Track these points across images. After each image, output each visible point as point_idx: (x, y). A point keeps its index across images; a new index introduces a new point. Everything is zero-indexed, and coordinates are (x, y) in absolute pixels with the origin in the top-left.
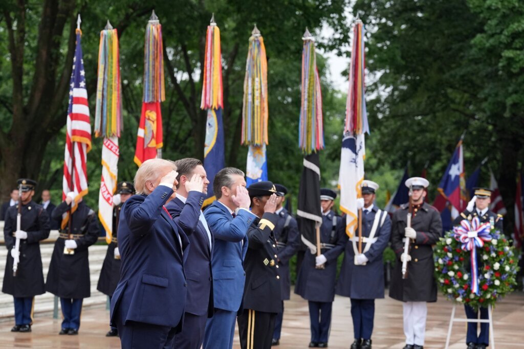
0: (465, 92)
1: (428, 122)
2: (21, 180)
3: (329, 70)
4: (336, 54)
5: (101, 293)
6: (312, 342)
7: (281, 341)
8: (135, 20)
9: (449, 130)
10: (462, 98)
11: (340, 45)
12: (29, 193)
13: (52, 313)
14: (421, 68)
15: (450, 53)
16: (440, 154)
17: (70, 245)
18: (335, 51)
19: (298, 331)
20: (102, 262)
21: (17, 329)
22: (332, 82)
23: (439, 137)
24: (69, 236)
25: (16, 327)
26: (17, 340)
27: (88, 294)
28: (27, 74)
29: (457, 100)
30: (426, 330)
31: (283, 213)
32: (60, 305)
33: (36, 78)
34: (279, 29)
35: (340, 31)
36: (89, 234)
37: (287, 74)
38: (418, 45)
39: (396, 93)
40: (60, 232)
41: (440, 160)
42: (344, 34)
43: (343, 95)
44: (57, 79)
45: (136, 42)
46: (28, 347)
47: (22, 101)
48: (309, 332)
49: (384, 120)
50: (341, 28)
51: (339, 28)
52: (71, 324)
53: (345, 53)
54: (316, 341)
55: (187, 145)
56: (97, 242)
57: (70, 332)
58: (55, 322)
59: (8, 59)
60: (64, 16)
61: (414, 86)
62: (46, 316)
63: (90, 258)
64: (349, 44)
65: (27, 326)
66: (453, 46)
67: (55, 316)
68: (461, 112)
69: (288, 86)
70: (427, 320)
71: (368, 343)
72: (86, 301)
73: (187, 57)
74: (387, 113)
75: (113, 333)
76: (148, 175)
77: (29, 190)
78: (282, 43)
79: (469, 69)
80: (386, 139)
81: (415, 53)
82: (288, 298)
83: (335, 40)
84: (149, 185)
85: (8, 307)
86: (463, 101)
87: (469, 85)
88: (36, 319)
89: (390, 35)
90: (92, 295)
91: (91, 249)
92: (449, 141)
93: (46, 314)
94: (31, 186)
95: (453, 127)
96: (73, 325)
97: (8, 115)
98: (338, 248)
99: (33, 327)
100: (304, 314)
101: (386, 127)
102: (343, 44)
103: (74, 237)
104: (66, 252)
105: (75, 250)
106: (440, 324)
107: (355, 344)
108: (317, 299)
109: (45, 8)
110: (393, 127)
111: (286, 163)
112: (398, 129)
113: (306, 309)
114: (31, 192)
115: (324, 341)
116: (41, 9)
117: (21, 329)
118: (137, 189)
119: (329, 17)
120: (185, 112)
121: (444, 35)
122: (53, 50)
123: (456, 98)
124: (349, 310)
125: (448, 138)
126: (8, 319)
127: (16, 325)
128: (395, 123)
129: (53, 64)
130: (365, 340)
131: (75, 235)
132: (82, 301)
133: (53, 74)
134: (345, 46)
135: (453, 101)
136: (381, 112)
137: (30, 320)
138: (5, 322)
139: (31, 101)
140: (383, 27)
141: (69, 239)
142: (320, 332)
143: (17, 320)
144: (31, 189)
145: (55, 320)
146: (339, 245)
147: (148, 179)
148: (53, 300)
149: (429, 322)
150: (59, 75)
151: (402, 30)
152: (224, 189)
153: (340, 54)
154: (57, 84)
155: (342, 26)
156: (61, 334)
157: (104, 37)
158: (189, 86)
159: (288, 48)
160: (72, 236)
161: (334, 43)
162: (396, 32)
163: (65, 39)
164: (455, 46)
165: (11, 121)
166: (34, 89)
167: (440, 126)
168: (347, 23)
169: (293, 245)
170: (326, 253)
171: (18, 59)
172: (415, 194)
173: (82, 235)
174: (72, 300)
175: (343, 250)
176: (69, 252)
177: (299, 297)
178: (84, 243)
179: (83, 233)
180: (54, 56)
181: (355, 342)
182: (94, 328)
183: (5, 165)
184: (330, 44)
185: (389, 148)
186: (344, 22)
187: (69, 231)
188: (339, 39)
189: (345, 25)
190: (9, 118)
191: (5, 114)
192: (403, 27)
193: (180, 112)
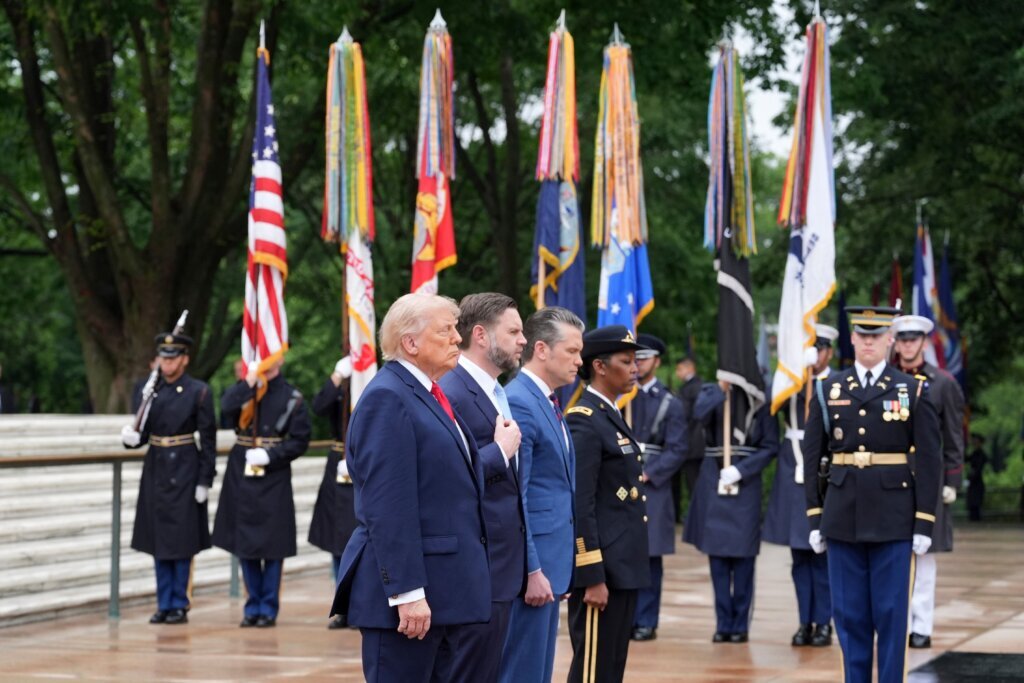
0: (1009, 150)
1: (940, 210)
2: (163, 335)
3: (749, 114)
4: (759, 86)
5: (315, 548)
6: (719, 632)
7: (659, 631)
8: (378, 29)
9: (980, 224)
10: (1004, 161)
11: (768, 68)
12: (178, 360)
13: (228, 587)
14: (920, 106)
15: (976, 78)
16: (964, 270)
17: (257, 458)
18: (758, 81)
19: (694, 612)
20: (317, 489)
21: (161, 618)
22: (755, 137)
23: (962, 237)
24: (254, 442)
25: (159, 614)
26: (162, 639)
27: (292, 551)
28: (179, 135)
29: (996, 166)
30: (937, 605)
31: (655, 390)
32: (240, 573)
33: (194, 143)
34: (651, 41)
35: (766, 42)
36: (292, 437)
37: (671, 124)
38: (917, 63)
39: (879, 155)
40: (237, 433)
41: (965, 281)
42: (774, 48)
43: (780, 162)
44: (235, 143)
45: (382, 71)
46: (183, 651)
47: (169, 186)
48: (712, 613)
49: (857, 207)
50: (768, 37)
51: (764, 35)
52: (262, 605)
53: (776, 83)
54: (726, 630)
55: (483, 263)
56: (309, 452)
57: (261, 622)
58: (233, 605)
59: (143, 110)
60: (243, 24)
61: (910, 141)
62: (217, 592)
63: (296, 482)
64: (784, 67)
65: (180, 612)
66: (982, 65)
67: (234, 593)
68: (1003, 190)
69: (672, 148)
70: (938, 585)
71: (825, 632)
72: (289, 564)
73: (478, 98)
74: (862, 193)
75: (342, 624)
76: (407, 323)
77: (178, 356)
78: (656, 68)
79: (1013, 107)
80: (861, 244)
81: (910, 79)
82: (672, 551)
83: (757, 58)
84: (408, 343)
85: (144, 576)
86: (1006, 167)
87: (1015, 136)
88: (197, 599)
89: (861, 46)
90: (299, 551)
91: (297, 464)
92: (981, 244)
93: (216, 588)
94: (181, 346)
95: (989, 217)
96: (265, 610)
97: (146, 214)
98: (764, 453)
99: (190, 614)
100: (702, 580)
101: (861, 221)
102: (772, 66)
103: (264, 442)
104: (249, 471)
105: (266, 468)
106: (964, 594)
107: (800, 634)
108: (725, 552)
109: (209, 11)
110: (874, 218)
111: (673, 293)
112: (884, 224)
113: (706, 570)
114: (183, 359)
115: (741, 629)
116: (200, 14)
117: (169, 619)
118: (386, 349)
119: (745, 16)
120: (478, 202)
121: (963, 42)
122: (226, 91)
123: (992, 162)
124: (788, 571)
125: (980, 239)
126: (144, 601)
127: (160, 610)
128: (878, 212)
129: (225, 115)
130: (819, 627)
131: (266, 440)
132: (281, 562)
133: (226, 134)
134: (776, 70)
135: (985, 169)
136: (849, 192)
137: (185, 600)
138: (140, 605)
139: (185, 189)
140: (849, 30)
141: (254, 446)
142: (735, 613)
143: (160, 601)
144: (181, 352)
145: (234, 600)
146: (764, 448)
147: (406, 332)
148: (229, 561)
149: (942, 590)
150: (238, 136)
151: (885, 36)
152: (539, 347)
153: (766, 86)
154: (233, 154)
155: (770, 31)
156: (243, 625)
157: (336, 56)
158: (485, 152)
159: (667, 77)
160: (259, 441)
161: (755, 65)
162: (875, 41)
163: (247, 68)
164: (985, 65)
165: (149, 227)
166: (191, 163)
167: (963, 216)
168: (778, 27)
169: (676, 449)
170: (741, 464)
171: (159, 109)
172: (908, 347)
173: (278, 439)
174: (263, 563)
175: (774, 455)
176: (256, 472)
177: (691, 548)
178: (282, 454)
179: (281, 434)
180: (227, 102)
181: (800, 630)
182: (306, 614)
183: (140, 309)
184: (748, 66)
185: (866, 260)
186: (774, 25)
187: (254, 432)
188: (764, 57)
189: (776, 30)
190: (146, 221)
191: (139, 213)
192: (889, 28)
193: (470, 202)
